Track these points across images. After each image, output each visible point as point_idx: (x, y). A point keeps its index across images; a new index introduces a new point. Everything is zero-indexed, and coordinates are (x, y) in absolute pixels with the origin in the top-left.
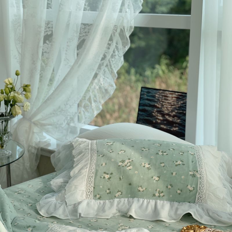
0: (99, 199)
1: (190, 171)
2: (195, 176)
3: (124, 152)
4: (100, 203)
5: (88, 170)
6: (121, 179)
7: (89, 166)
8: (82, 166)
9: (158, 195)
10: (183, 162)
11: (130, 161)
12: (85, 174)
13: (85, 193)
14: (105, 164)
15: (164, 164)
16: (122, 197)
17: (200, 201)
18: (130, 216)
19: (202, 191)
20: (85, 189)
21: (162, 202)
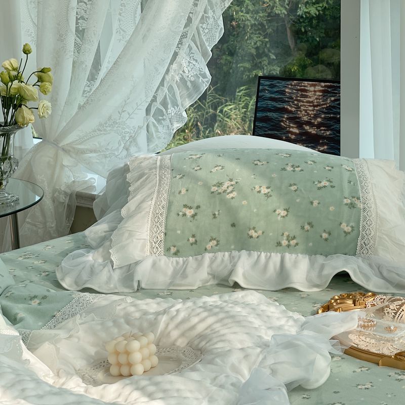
0: (175, 256)
1: (345, 198)
2: (355, 206)
3: (222, 169)
4: (177, 263)
5: (153, 202)
6: (217, 215)
7: (155, 196)
8: (144, 196)
9: (287, 243)
10: (331, 182)
11: (232, 183)
12: (147, 210)
13: (149, 244)
14: (185, 190)
15: (295, 187)
16: (220, 250)
17: (364, 252)
18: (233, 285)
19: (367, 232)
20: (148, 237)
21: (294, 256)
